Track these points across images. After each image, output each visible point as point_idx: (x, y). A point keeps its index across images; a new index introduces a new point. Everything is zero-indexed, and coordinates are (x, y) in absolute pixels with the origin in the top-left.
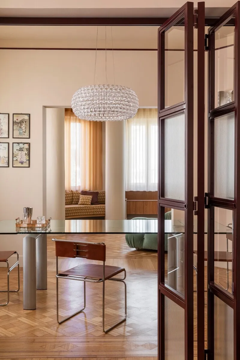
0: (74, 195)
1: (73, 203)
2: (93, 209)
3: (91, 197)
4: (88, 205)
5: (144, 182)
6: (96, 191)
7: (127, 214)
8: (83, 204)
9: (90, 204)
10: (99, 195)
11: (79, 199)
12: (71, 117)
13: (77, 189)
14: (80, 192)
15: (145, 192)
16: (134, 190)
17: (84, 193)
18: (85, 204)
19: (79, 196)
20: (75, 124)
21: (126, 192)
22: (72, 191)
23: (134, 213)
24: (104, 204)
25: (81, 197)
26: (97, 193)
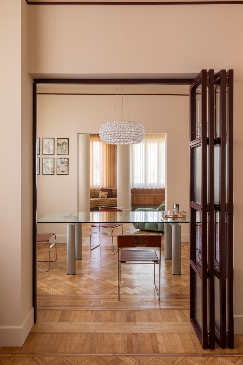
0: (96, 191)
1: (95, 197)
2: (109, 201)
3: (107, 192)
4: (105, 198)
5: (143, 182)
6: (111, 189)
7: (132, 205)
8: (102, 198)
9: (107, 197)
10: (112, 191)
11: (99, 194)
12: (94, 138)
13: (98, 187)
14: (100, 189)
15: (144, 189)
16: (137, 188)
17: (103, 190)
18: (103, 198)
19: (99, 192)
20: (96, 142)
21: (131, 189)
22: (94, 189)
23: (136, 204)
24: (116, 197)
25: (101, 193)
26: (111, 190)
